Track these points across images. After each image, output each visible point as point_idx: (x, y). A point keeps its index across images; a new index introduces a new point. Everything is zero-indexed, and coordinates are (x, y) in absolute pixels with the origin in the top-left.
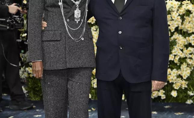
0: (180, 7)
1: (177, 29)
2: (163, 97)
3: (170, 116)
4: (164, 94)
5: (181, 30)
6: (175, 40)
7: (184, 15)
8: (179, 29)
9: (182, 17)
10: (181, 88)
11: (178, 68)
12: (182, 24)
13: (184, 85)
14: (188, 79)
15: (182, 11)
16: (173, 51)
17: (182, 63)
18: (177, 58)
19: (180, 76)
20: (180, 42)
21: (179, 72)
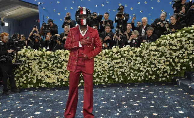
0: (64, 52)
1: (63, 60)
2: (60, 85)
3: (62, 91)
4: (60, 83)
5: (65, 60)
6: (63, 64)
7: (66, 55)
8: (64, 59)
9: (65, 55)
10: (66, 81)
11: (65, 74)
12: (65, 58)
13: (67, 80)
14: (68, 78)
15: (65, 53)
16: (63, 68)
17: (66, 72)
18: (64, 70)
19: (65, 77)
20: (65, 65)
21: (65, 75)
